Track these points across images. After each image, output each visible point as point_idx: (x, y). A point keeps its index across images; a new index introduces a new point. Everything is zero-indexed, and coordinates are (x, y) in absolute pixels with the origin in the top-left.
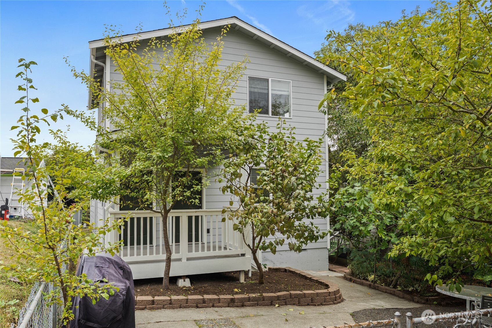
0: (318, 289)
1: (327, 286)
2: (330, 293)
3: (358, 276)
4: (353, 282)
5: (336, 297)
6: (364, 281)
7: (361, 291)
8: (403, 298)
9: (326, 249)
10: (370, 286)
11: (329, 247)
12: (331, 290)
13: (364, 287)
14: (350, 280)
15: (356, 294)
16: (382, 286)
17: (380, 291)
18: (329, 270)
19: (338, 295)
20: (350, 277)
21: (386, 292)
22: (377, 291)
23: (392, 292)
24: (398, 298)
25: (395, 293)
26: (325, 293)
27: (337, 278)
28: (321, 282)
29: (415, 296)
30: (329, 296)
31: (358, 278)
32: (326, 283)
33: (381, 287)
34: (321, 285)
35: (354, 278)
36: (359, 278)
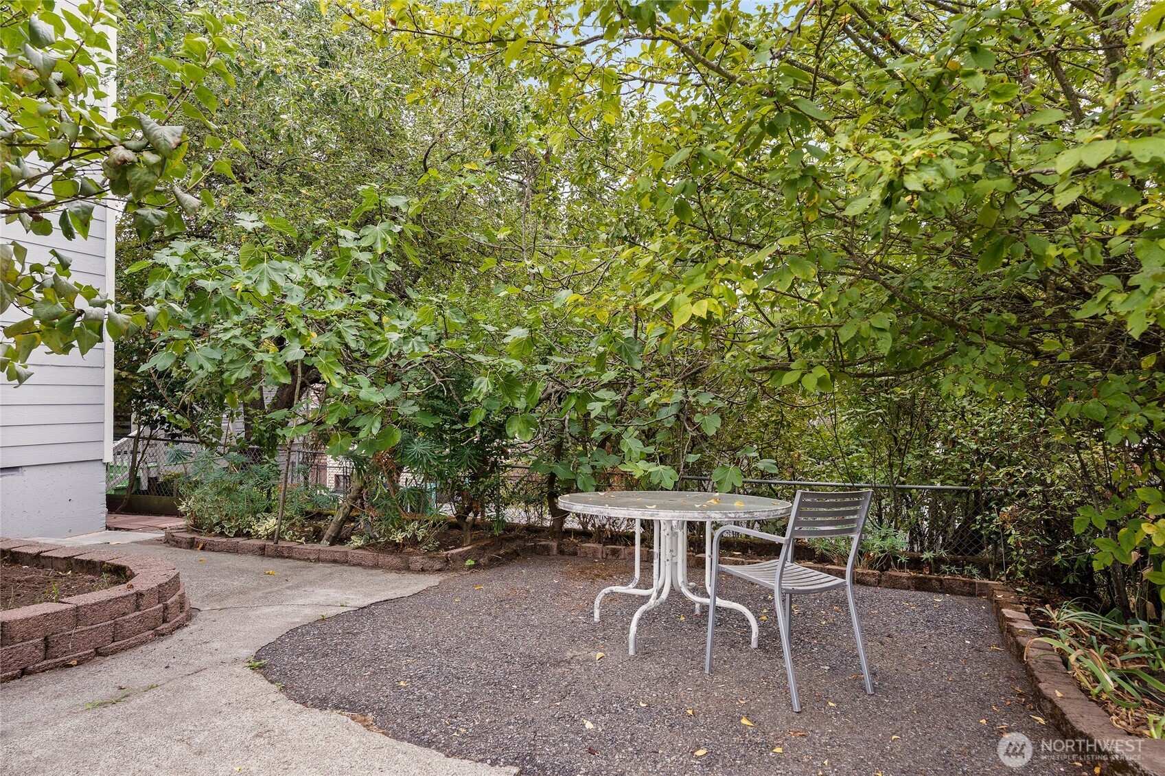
0: (81, 591)
1: (120, 573)
2: (140, 595)
3: (218, 529)
4: (203, 549)
5: (166, 608)
6: (240, 540)
7: (242, 571)
8: (376, 566)
9: (99, 463)
10: (262, 552)
11: (109, 458)
12: (142, 583)
13: (243, 557)
14: (192, 545)
15: (228, 582)
16: (302, 543)
17: (299, 559)
18: (108, 528)
19: (176, 597)
20: (188, 536)
21: (318, 560)
22: (290, 563)
23: (337, 556)
24: (360, 569)
25: (350, 558)
26: (116, 600)
27: (139, 546)
28: (89, 562)
29: (410, 554)
30: (138, 608)
31: (216, 535)
32: (116, 562)
33: (300, 546)
34: (89, 572)
35: (203, 537)
36: (222, 534)
